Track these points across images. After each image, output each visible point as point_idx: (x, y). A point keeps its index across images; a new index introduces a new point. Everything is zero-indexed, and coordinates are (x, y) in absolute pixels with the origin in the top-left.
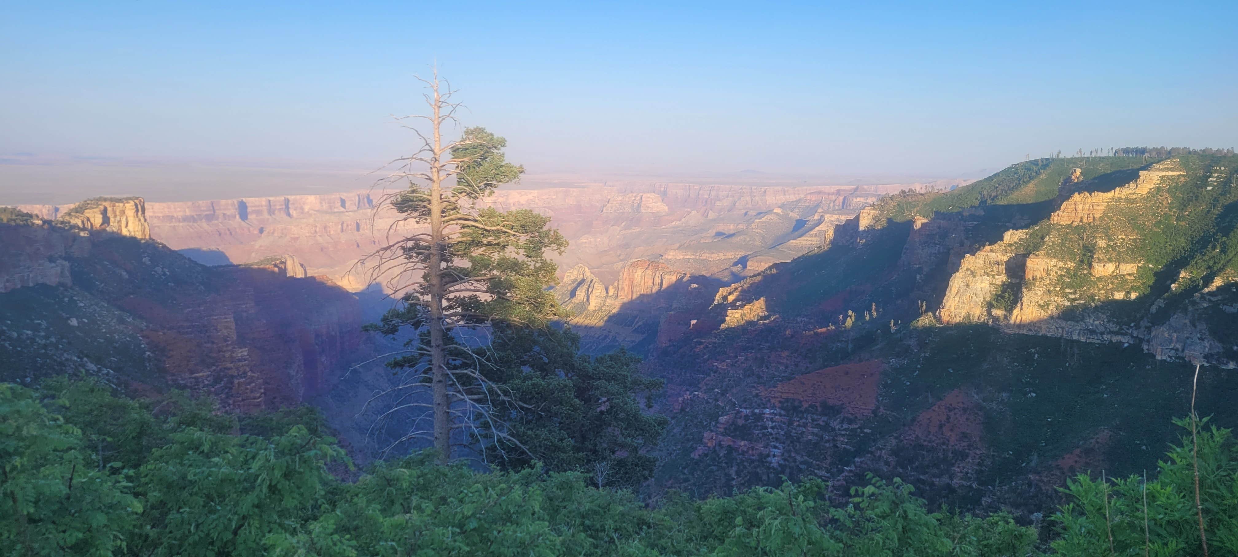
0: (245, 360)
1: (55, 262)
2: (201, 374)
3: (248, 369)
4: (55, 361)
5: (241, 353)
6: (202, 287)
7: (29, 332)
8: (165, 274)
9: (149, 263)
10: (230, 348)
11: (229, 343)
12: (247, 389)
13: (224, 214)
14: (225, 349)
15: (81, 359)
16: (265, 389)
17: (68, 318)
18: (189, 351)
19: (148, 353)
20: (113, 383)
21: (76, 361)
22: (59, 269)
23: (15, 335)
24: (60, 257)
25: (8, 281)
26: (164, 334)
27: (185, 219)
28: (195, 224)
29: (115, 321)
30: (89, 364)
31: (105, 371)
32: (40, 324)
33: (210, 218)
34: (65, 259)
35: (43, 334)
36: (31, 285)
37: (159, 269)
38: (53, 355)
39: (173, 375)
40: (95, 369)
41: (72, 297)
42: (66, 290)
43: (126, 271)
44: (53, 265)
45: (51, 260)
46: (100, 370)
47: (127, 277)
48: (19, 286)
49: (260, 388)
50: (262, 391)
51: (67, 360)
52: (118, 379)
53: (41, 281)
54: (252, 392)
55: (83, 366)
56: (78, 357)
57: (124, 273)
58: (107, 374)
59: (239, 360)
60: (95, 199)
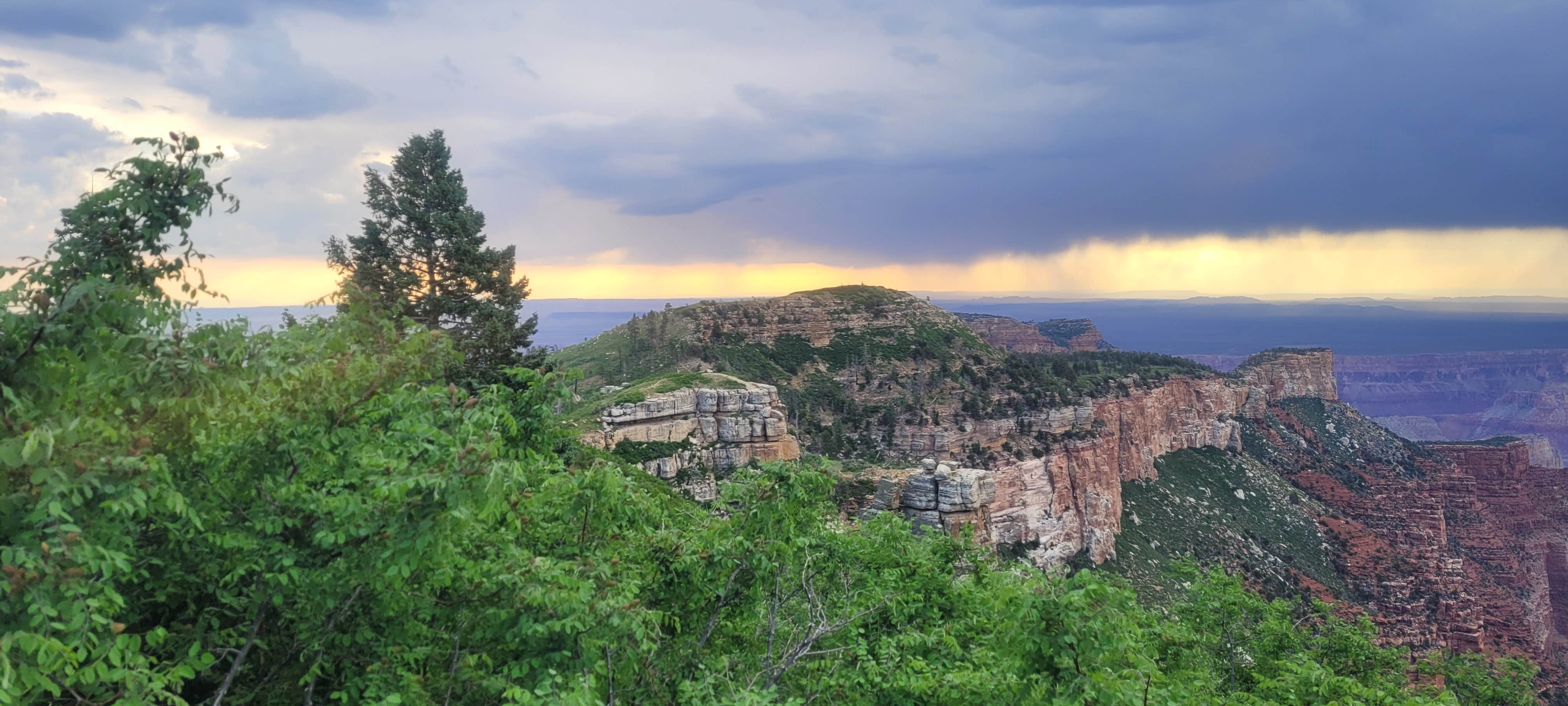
0: (1458, 575)
1: (1224, 422)
2: (1393, 583)
3: (1461, 588)
4: (1218, 537)
5: (1454, 564)
6: (1401, 468)
7: (1192, 500)
8: (1353, 447)
9: (1333, 431)
10: (1436, 555)
11: (1435, 547)
12: (1459, 616)
13: (1439, 373)
14: (1428, 555)
15: (1246, 539)
16: (1486, 621)
17: (1234, 489)
18: (1378, 551)
19: (1325, 545)
20: (1280, 574)
21: (1240, 541)
22: (1229, 430)
23: (1178, 500)
24: (1231, 416)
25: (1175, 439)
26: (1347, 523)
27: (1385, 378)
28: (1398, 385)
29: (1287, 498)
30: (1254, 546)
31: (1272, 559)
32: (1204, 492)
33: (1418, 377)
34: (1235, 419)
35: (1206, 503)
36: (1198, 446)
37: (1346, 440)
38: (1216, 529)
39: (1356, 578)
40: (1261, 554)
41: (1240, 465)
42: (1235, 456)
43: (1305, 439)
44: (1223, 425)
45: (1221, 418)
46: (1266, 556)
47: (1305, 446)
48: (1185, 446)
49: (1478, 619)
50: (1481, 622)
51: (1230, 537)
52: (1287, 571)
53: (1209, 442)
54: (1465, 621)
55: (1248, 548)
56: (1243, 537)
57: (1303, 442)
58: (1275, 563)
59: (1449, 574)
60: (1273, 350)
